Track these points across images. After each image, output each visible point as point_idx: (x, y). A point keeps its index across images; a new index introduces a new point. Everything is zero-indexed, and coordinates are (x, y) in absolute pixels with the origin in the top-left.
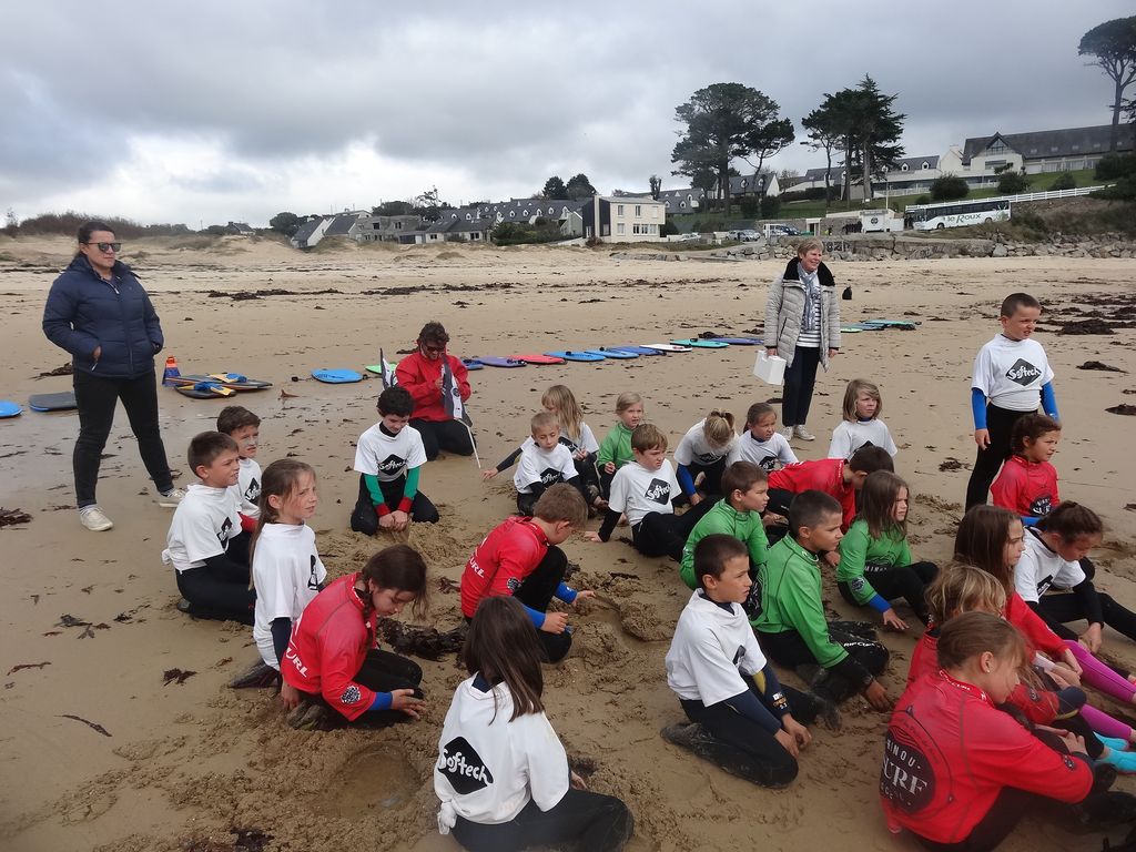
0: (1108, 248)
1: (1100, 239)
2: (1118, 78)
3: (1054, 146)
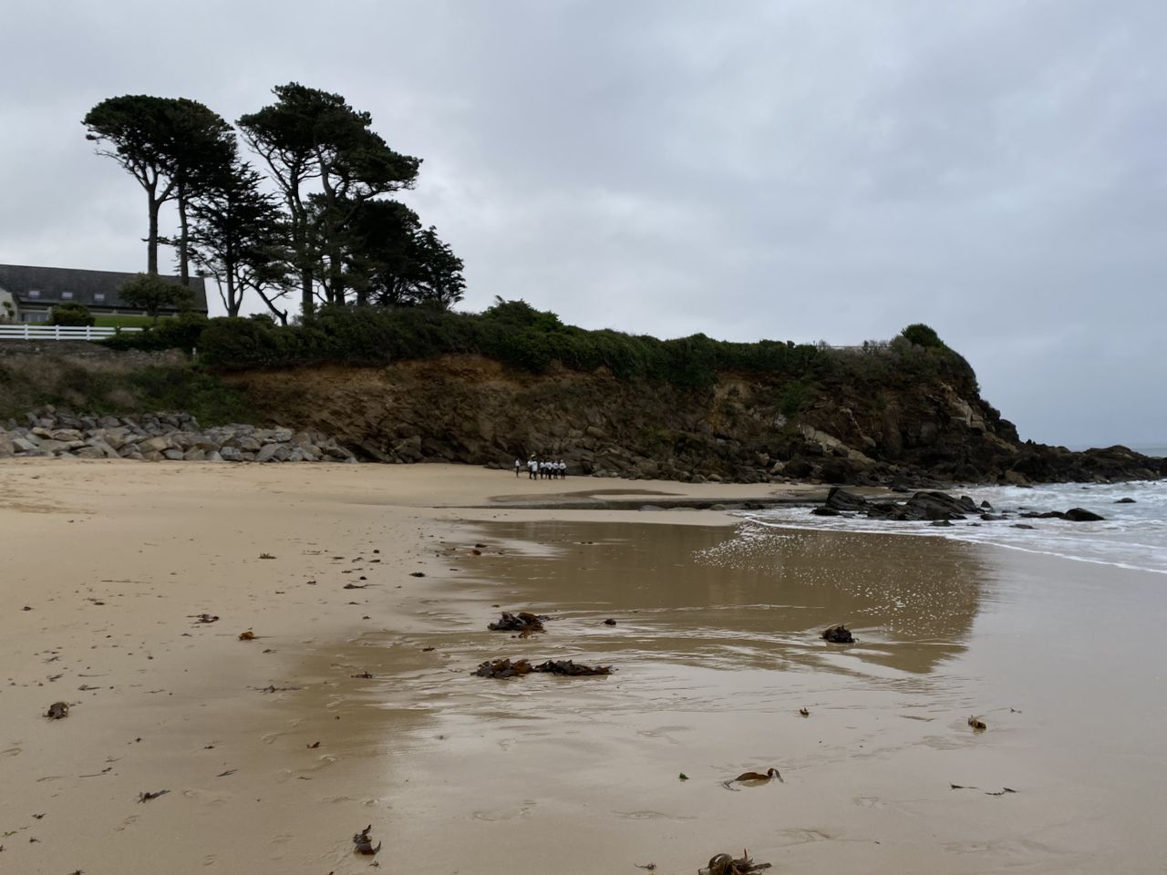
0: (159, 443)
1: (142, 423)
2: (151, 188)
3: (67, 290)
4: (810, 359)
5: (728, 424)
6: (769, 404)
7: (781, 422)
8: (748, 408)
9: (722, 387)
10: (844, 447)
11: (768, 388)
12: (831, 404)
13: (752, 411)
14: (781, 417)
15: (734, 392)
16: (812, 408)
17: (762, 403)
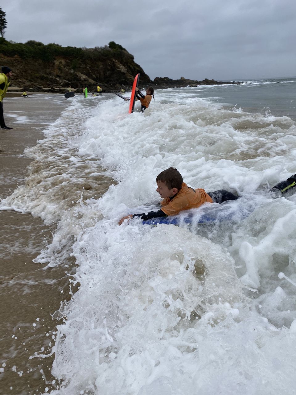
4: (79, 52)
5: (60, 72)
6: (70, 66)
7: (72, 71)
8: (65, 67)
9: (57, 61)
10: (88, 78)
11: (69, 61)
12: (84, 66)
13: (65, 68)
14: (72, 70)
15: (61, 62)
16: (79, 67)
17: (68, 66)
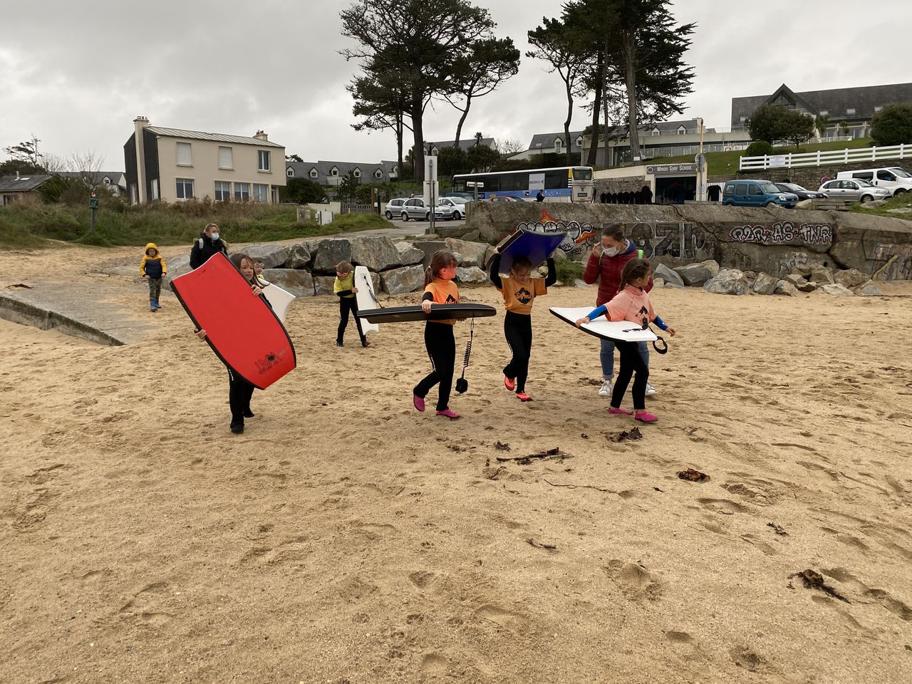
3: (850, 107)
